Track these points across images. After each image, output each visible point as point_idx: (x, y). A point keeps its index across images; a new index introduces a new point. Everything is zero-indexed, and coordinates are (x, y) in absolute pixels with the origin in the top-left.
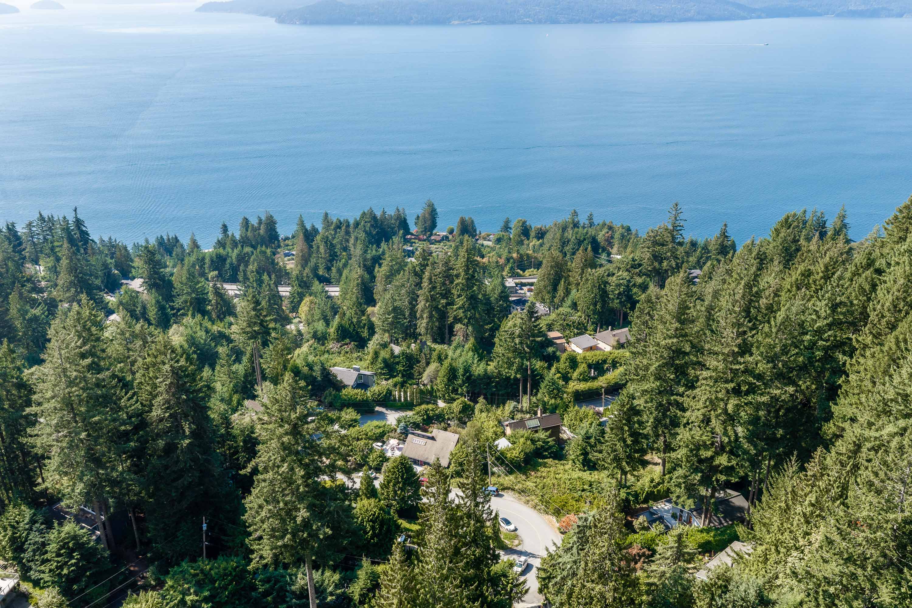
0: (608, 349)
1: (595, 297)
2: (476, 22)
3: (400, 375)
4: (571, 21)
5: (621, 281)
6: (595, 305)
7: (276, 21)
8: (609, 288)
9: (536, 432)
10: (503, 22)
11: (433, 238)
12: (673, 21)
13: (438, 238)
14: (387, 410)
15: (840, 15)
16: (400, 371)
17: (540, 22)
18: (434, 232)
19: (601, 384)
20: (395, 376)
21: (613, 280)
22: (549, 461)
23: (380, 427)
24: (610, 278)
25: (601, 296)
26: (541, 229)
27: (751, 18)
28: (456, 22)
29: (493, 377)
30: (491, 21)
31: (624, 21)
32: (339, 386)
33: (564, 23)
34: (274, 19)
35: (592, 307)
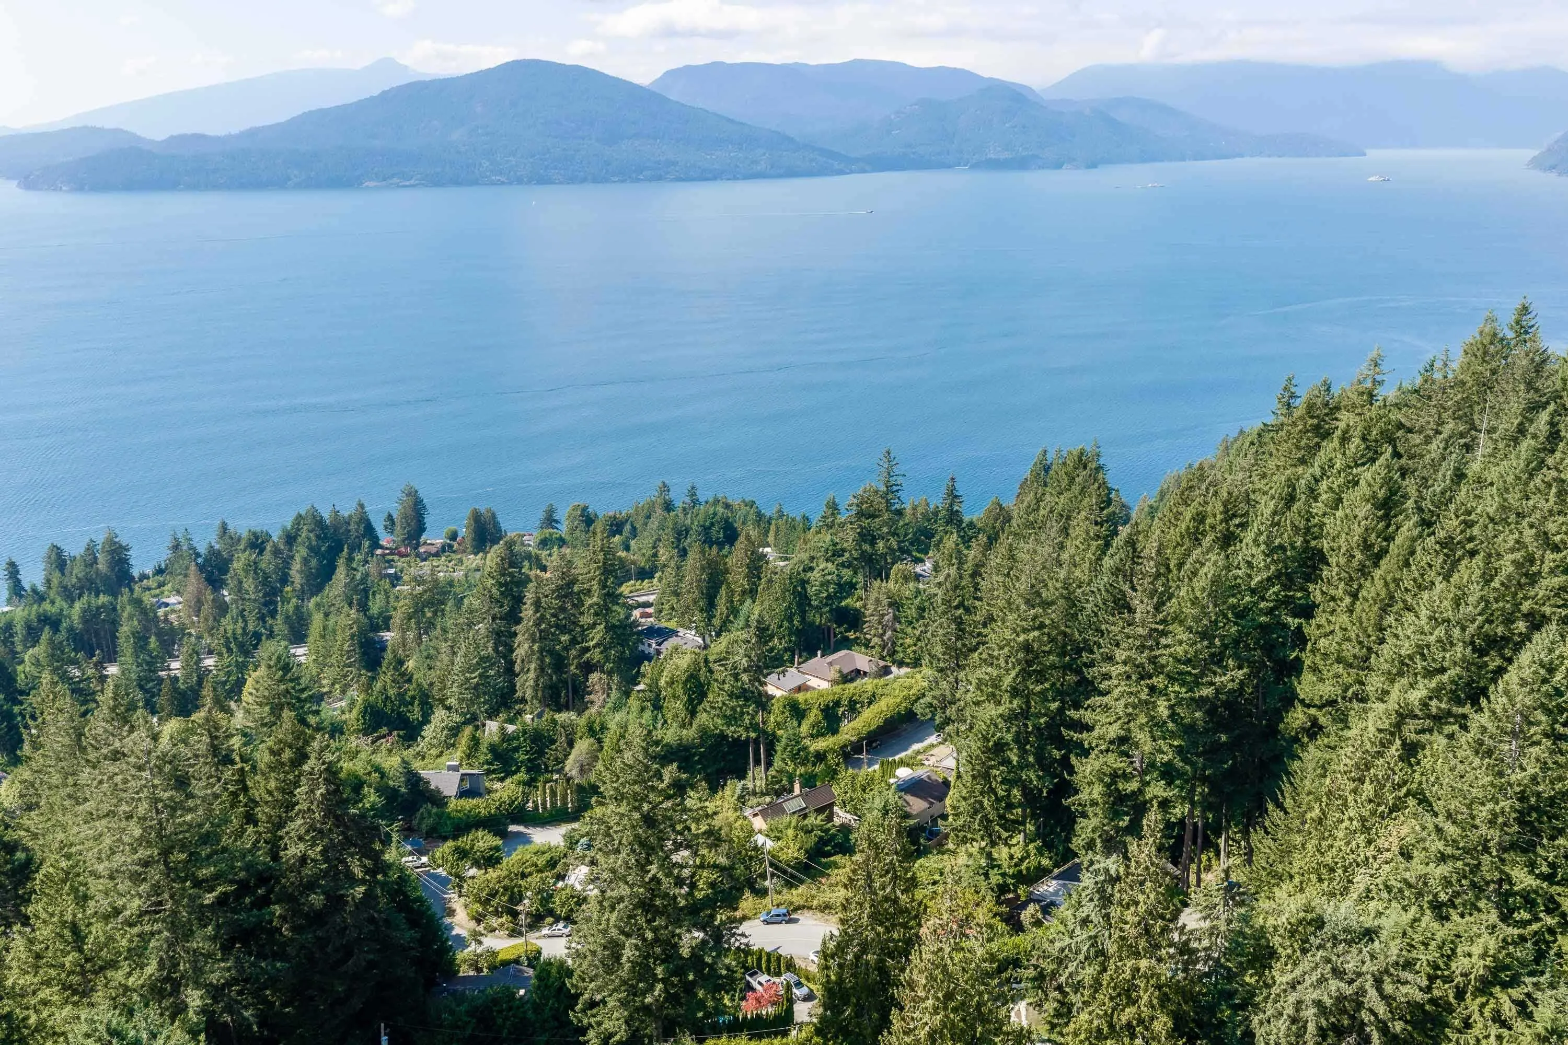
0: (824, 685)
1: (789, 608)
2: (407, 183)
3: (523, 769)
4: (572, 180)
5: (830, 577)
6: (790, 620)
7: (19, 185)
8: (811, 591)
9: (805, 816)
10: (456, 182)
11: (422, 550)
12: (735, 178)
13: (433, 550)
14: (526, 827)
15: (976, 166)
16: (522, 762)
17: (520, 181)
18: (422, 539)
19: (847, 737)
20: (515, 773)
21: (815, 576)
22: (837, 858)
23: (543, 853)
24: (809, 574)
25: (799, 605)
26: (615, 517)
27: (852, 172)
28: (372, 184)
29: (693, 746)
30: (436, 182)
31: (659, 178)
32: (438, 800)
33: (561, 183)
34: (15, 182)
35: (786, 624)
